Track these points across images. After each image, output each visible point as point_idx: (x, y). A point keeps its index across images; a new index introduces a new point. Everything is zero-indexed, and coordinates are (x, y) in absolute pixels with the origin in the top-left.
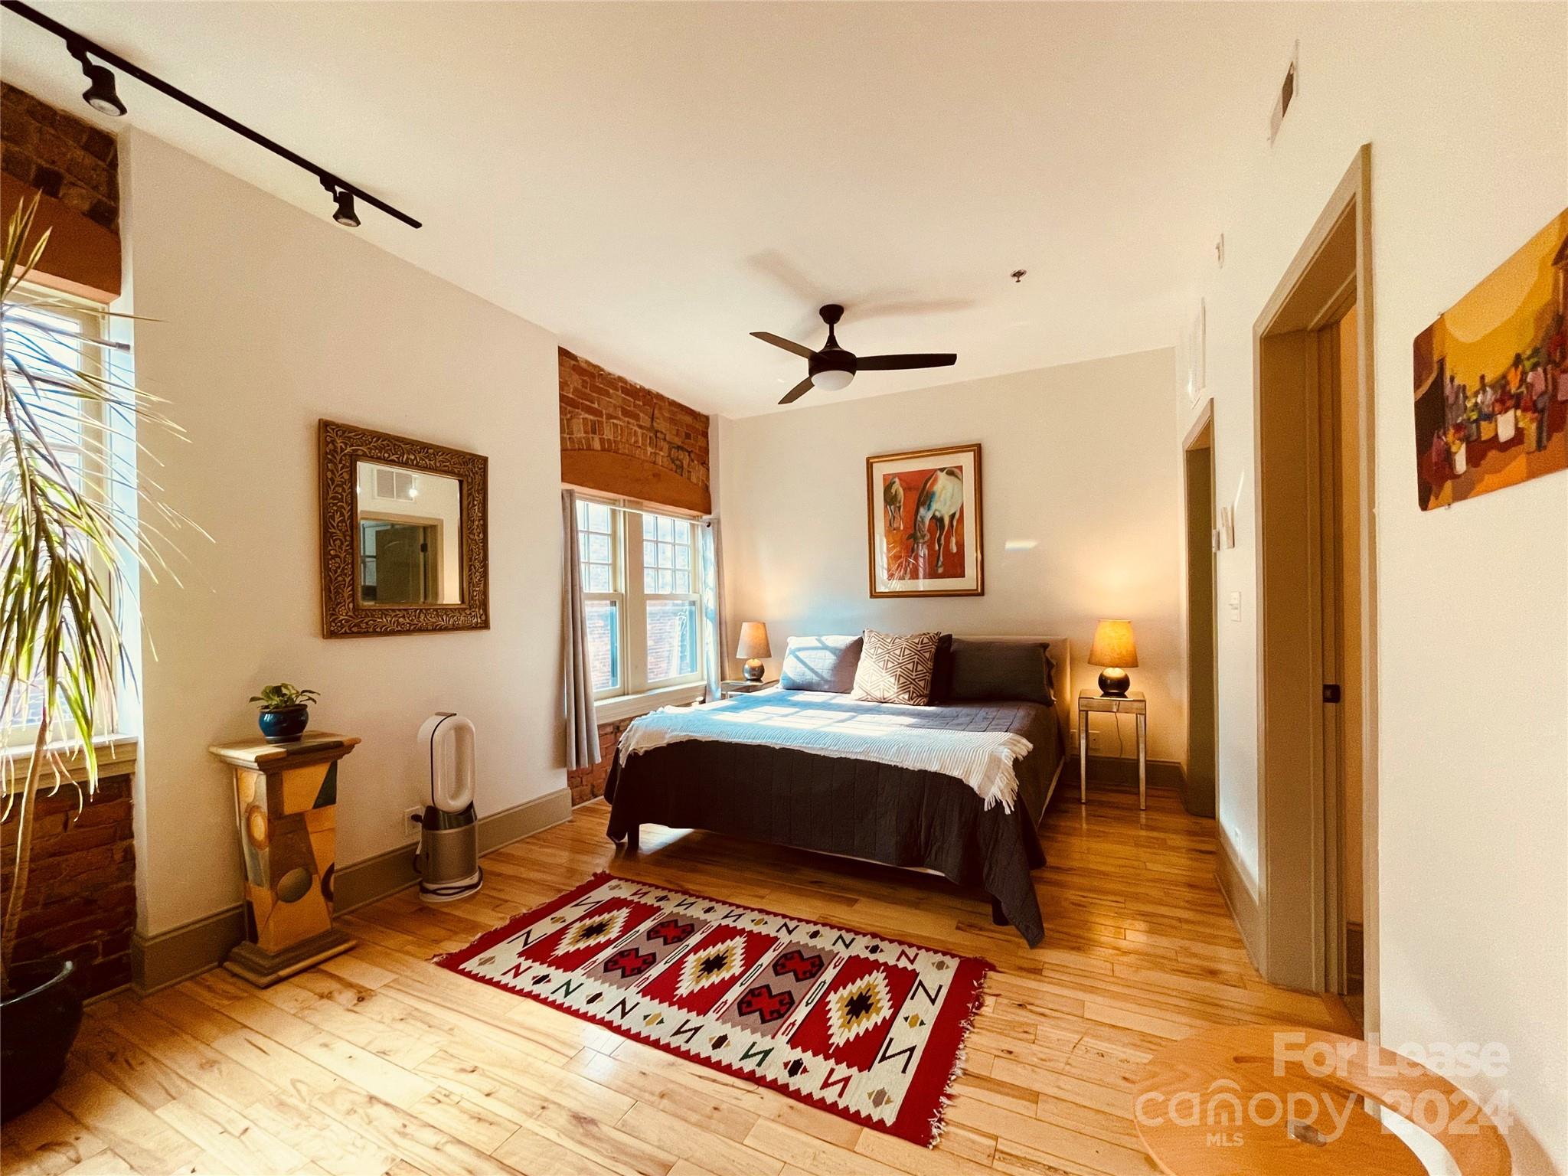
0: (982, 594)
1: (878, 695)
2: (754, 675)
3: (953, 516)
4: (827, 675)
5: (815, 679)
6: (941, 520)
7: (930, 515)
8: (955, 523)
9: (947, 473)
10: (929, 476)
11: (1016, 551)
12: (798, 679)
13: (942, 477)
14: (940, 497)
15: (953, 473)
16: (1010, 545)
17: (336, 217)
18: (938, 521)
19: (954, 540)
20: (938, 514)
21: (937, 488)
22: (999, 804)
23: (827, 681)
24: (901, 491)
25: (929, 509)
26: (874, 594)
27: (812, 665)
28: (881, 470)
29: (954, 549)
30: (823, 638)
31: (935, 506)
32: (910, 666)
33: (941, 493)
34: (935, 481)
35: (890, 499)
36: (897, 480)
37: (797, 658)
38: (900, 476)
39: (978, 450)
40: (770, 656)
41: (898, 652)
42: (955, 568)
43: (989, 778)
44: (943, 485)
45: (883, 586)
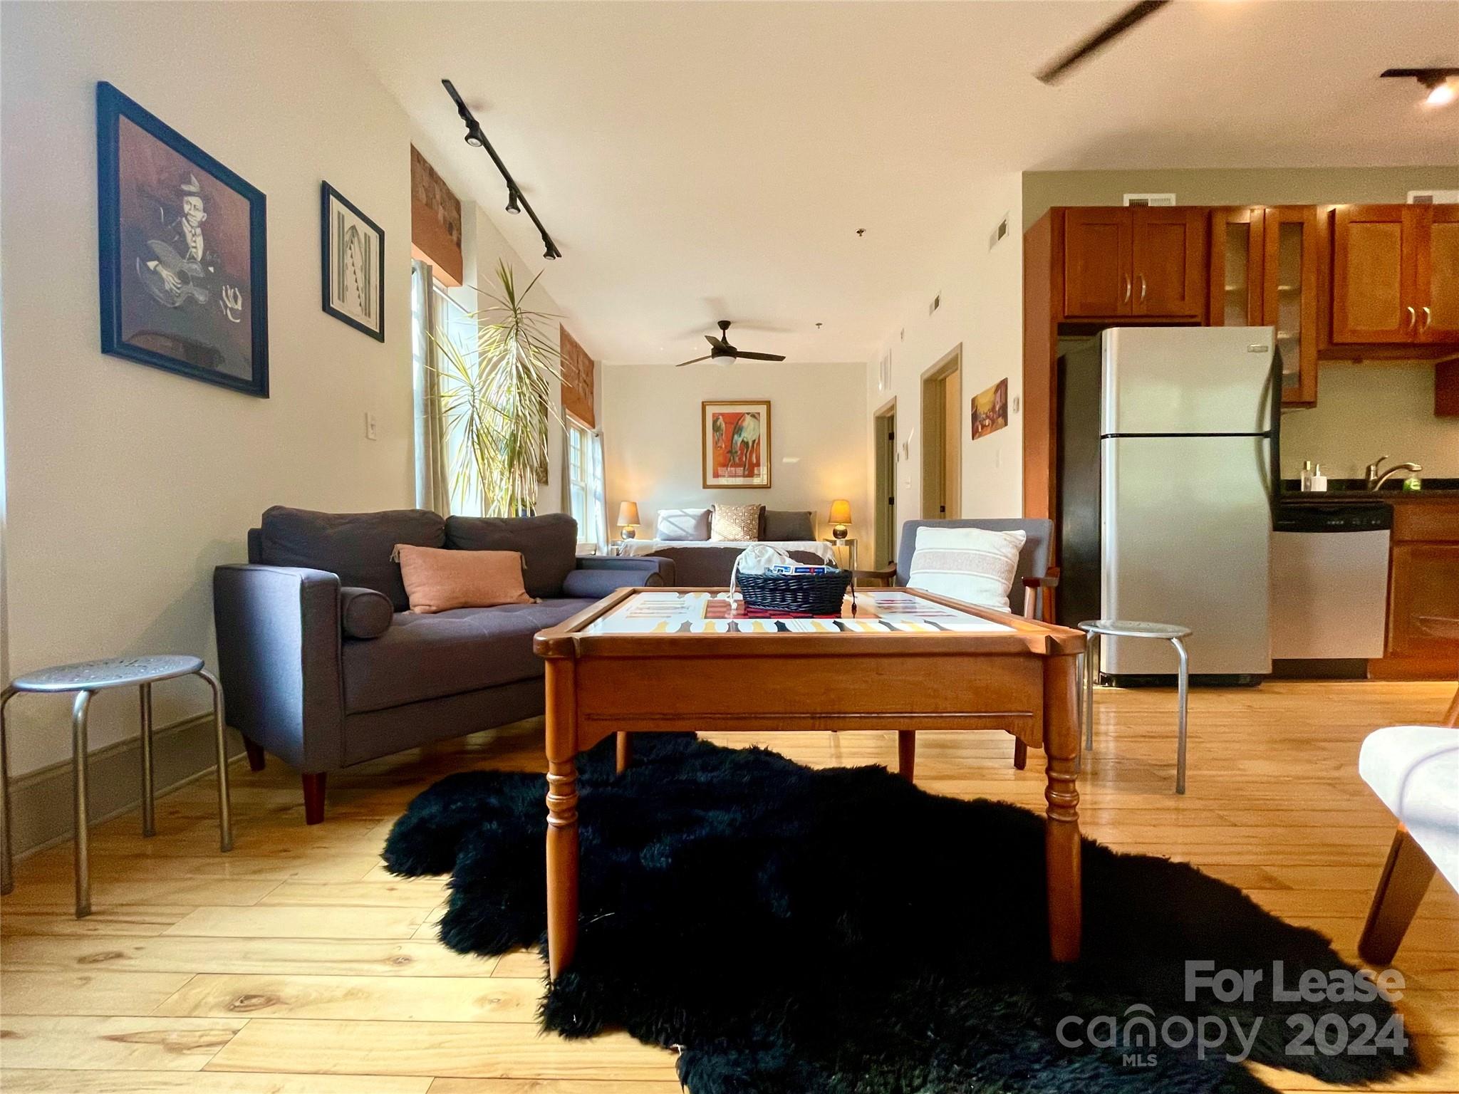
0: (770, 487)
1: (732, 538)
2: (630, 536)
3: (754, 441)
4: (691, 531)
5: (684, 534)
6: (747, 443)
7: (740, 439)
8: (755, 446)
9: (751, 416)
10: (740, 416)
11: (787, 463)
12: (672, 534)
13: (748, 418)
14: (746, 429)
15: (755, 416)
16: (785, 460)
17: (545, 256)
18: (745, 444)
19: (754, 456)
20: (745, 439)
21: (745, 424)
23: (691, 535)
24: (723, 425)
25: (740, 436)
26: (705, 486)
27: (681, 526)
28: (710, 410)
29: (755, 461)
30: (684, 510)
31: (743, 435)
33: (747, 427)
34: (744, 420)
35: (716, 429)
36: (721, 417)
37: (670, 522)
38: (723, 415)
39: (768, 403)
44: (748, 422)
45: (711, 481)
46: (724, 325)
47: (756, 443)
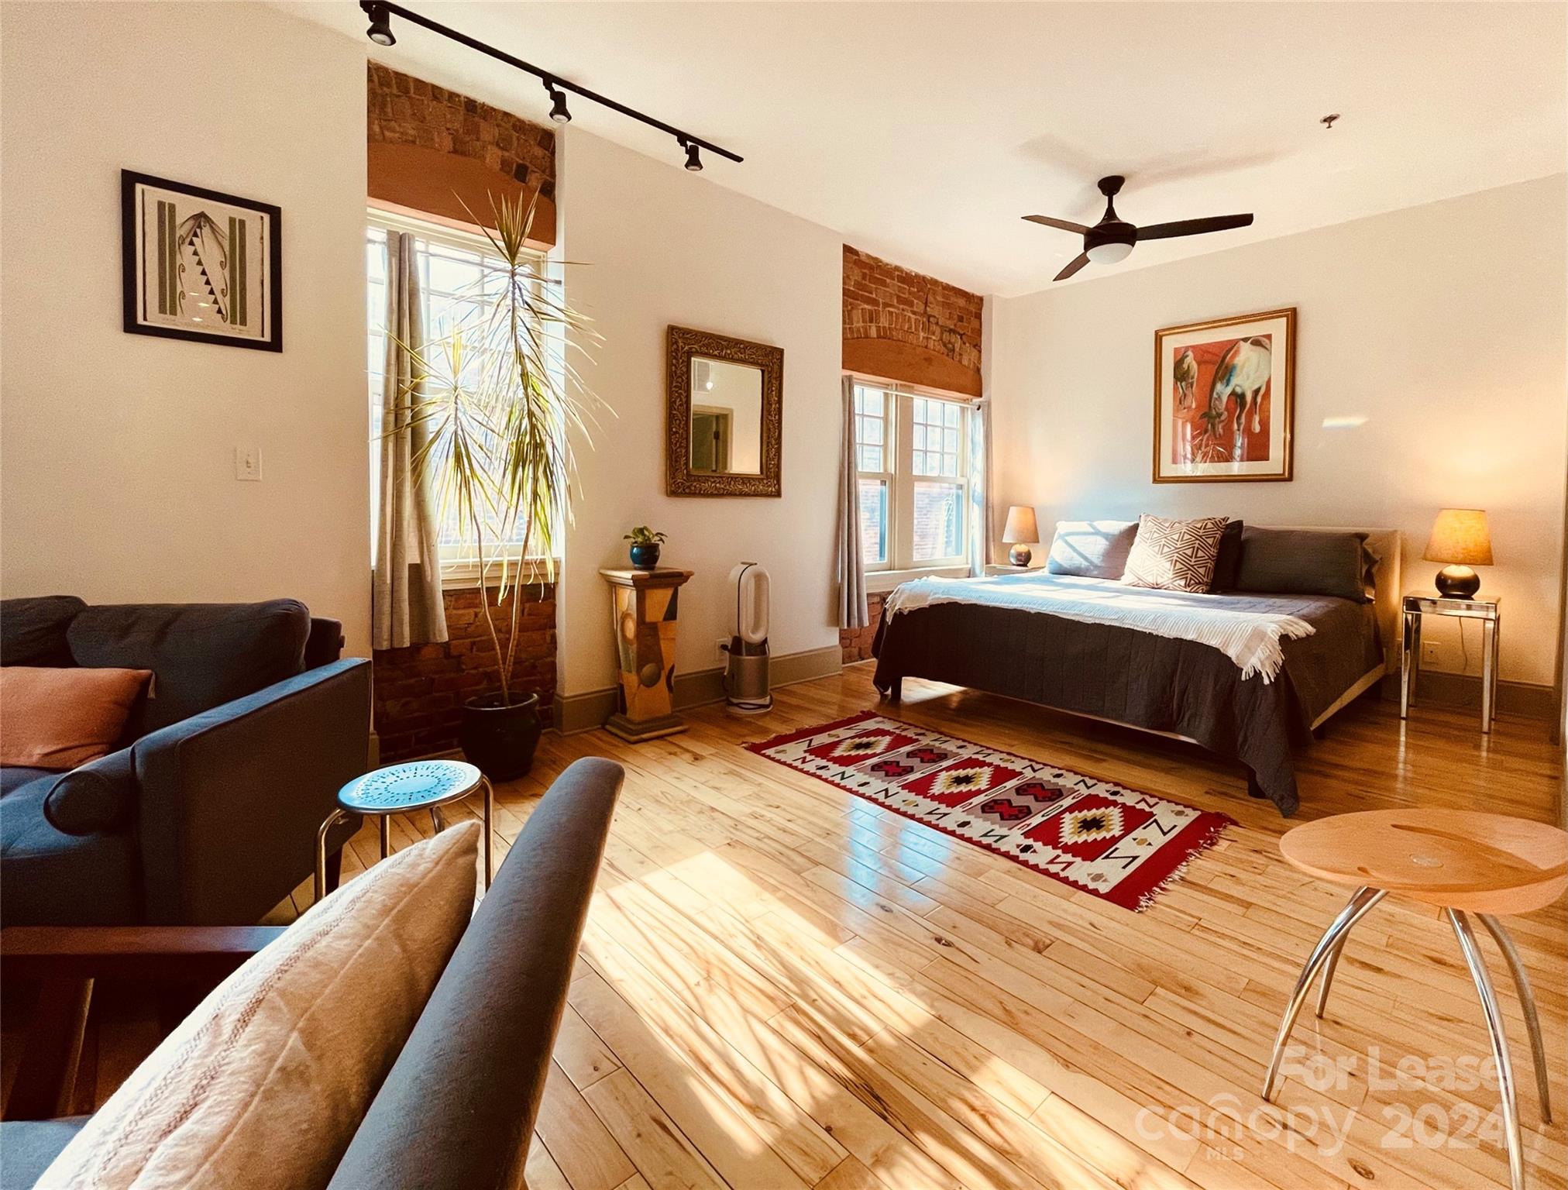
0: (1290, 478)
1: (1151, 580)
2: (1020, 560)
3: (1256, 392)
4: (1097, 561)
5: (1084, 564)
6: (1242, 396)
7: (1229, 390)
8: (1259, 399)
9: (1252, 343)
10: (1231, 346)
12: (1066, 564)
13: (1246, 349)
14: (1242, 369)
15: (1260, 342)
16: (1328, 423)
18: (1238, 398)
19: (1257, 418)
20: (1239, 390)
21: (1239, 360)
22: (1258, 675)
23: (1096, 567)
24: (1195, 366)
25: (1227, 385)
26: (1158, 479)
27: (1081, 550)
28: (1170, 344)
29: (1257, 428)
30: (1095, 524)
31: (1234, 381)
32: (1189, 552)
33: (1243, 366)
34: (1237, 353)
35: (1180, 375)
36: (1190, 353)
37: (1066, 542)
39: (1292, 317)
40: (1038, 542)
41: (1176, 537)
42: (1258, 449)
43: (1249, 648)
44: (1246, 357)
45: (1167, 470)
46: (1112, 186)
47: (1263, 394)
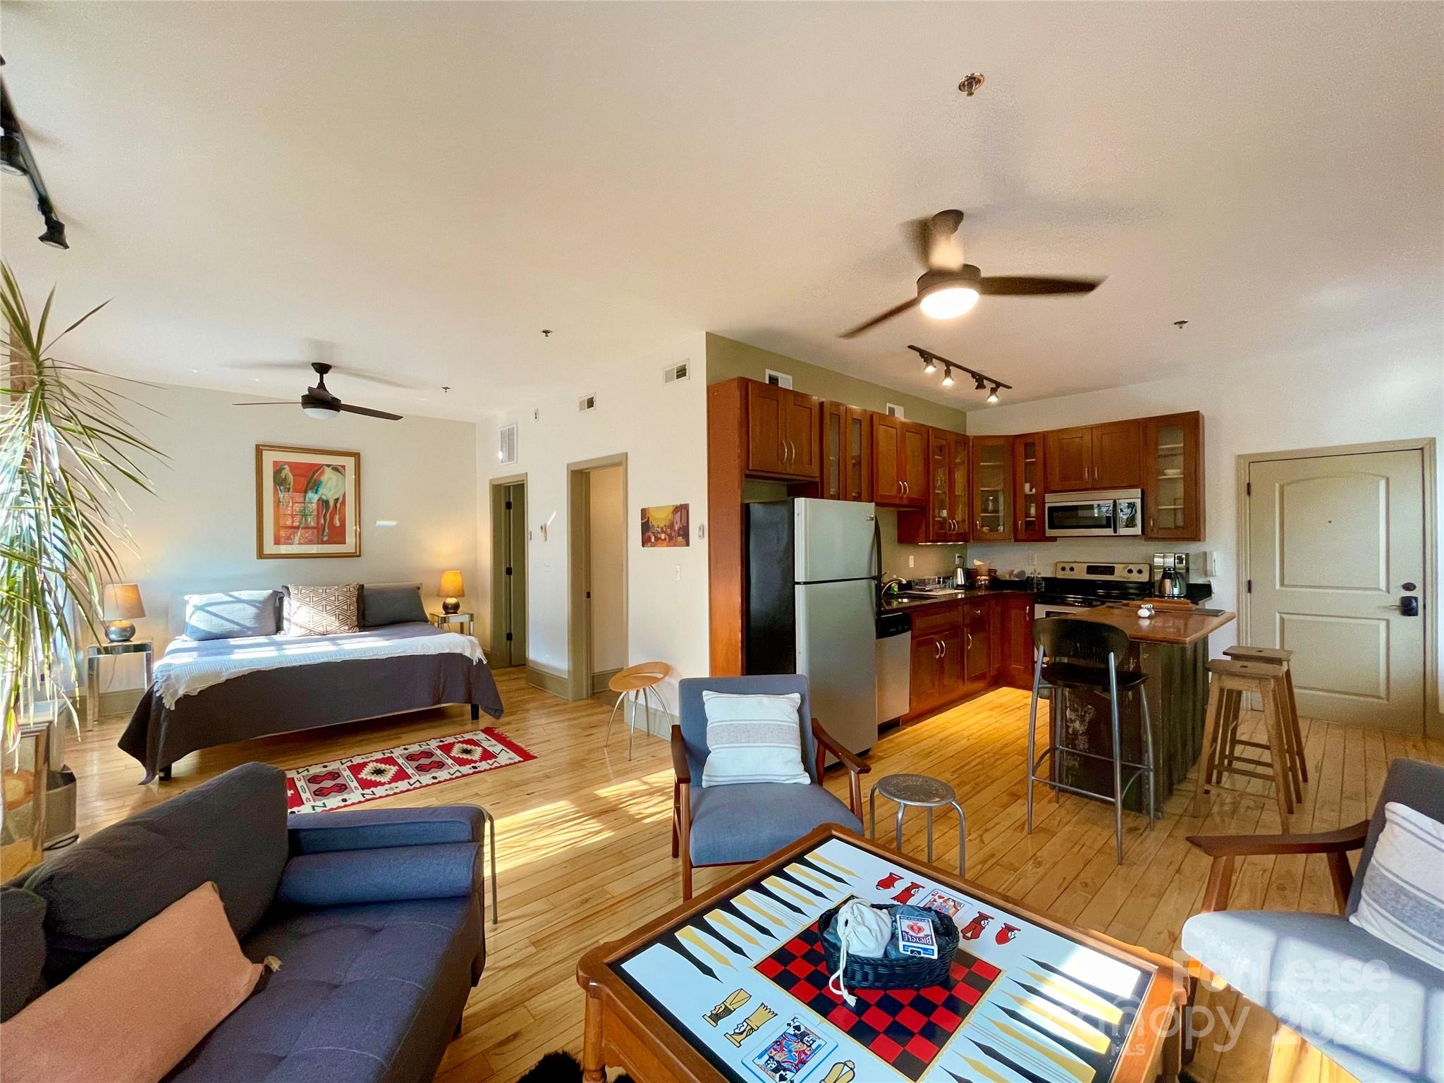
0: (359, 556)
2: (123, 636)
3: (337, 500)
4: (248, 623)
5: (236, 628)
6: (327, 502)
7: (317, 497)
8: (338, 505)
9: (332, 468)
10: (317, 468)
12: (215, 630)
13: (328, 471)
14: (326, 485)
15: (337, 469)
16: (379, 523)
18: (324, 503)
19: (337, 518)
20: (324, 497)
21: (324, 478)
22: (480, 660)
23: (249, 628)
24: (291, 477)
25: (316, 493)
26: (261, 555)
27: (230, 617)
28: (269, 458)
29: (338, 523)
30: (233, 594)
31: (321, 491)
33: (327, 482)
34: (322, 473)
35: (279, 481)
36: (286, 467)
37: (208, 612)
38: (289, 464)
39: (357, 456)
40: (144, 616)
42: (338, 535)
43: (473, 650)
44: (328, 477)
45: (269, 548)
46: (322, 369)
47: (340, 502)
